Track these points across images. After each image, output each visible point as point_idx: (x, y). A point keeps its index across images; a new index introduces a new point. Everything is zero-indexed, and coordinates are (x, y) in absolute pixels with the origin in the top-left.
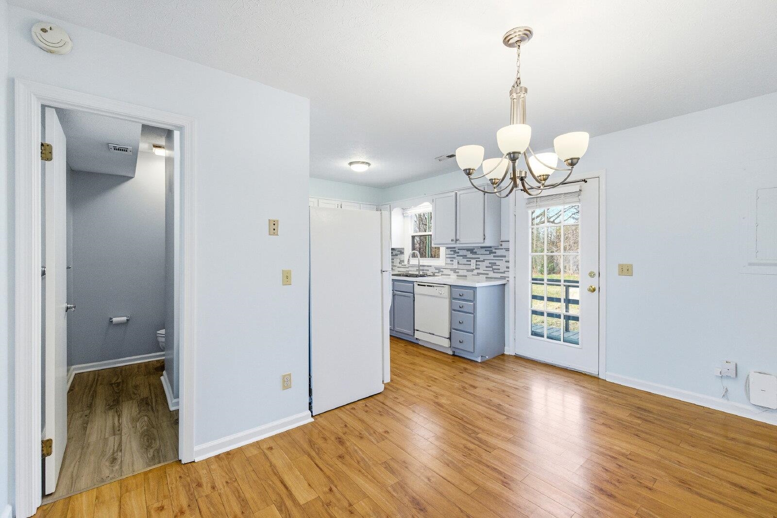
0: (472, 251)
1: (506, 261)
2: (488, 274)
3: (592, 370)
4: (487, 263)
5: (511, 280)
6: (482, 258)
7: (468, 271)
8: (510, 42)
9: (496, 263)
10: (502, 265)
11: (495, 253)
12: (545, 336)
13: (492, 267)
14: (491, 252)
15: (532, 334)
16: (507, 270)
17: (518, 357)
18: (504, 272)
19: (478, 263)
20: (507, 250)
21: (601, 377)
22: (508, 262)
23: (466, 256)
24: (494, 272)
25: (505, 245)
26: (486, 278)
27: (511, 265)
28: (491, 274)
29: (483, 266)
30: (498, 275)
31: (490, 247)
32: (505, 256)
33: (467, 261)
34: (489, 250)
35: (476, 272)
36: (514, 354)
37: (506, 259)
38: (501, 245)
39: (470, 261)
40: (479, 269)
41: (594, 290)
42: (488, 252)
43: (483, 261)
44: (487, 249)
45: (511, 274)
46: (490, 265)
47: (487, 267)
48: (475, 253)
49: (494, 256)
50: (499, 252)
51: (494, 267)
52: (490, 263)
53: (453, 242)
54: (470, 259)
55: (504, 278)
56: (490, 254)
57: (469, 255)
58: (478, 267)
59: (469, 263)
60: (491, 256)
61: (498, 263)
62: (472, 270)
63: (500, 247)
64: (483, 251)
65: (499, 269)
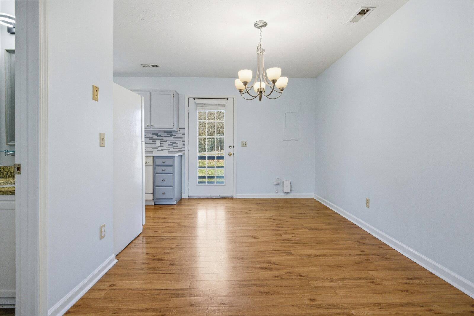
0: (157, 134)
1: (183, 141)
2: (170, 149)
3: (229, 195)
4: (169, 142)
5: (186, 152)
6: (165, 139)
7: (153, 148)
8: (257, 26)
9: (175, 142)
10: (180, 143)
11: (175, 135)
12: (206, 182)
13: (172, 145)
14: (172, 135)
15: (199, 183)
16: (183, 146)
17: (190, 198)
18: (181, 148)
19: (162, 142)
20: (184, 134)
21: (234, 197)
22: (184, 141)
23: (152, 138)
24: (174, 148)
25: (182, 131)
26: (168, 152)
27: (186, 143)
28: (172, 149)
29: (166, 144)
30: (177, 150)
31: (171, 131)
32: (182, 138)
33: (153, 141)
34: (170, 133)
35: (160, 148)
36: (188, 197)
37: (183, 139)
38: (179, 131)
39: (156, 141)
40: (163, 146)
41: (231, 155)
42: (170, 135)
43: (166, 141)
44: (169, 133)
45: (186, 149)
46: (171, 144)
47: (169, 145)
48: (160, 136)
49: (174, 138)
50: (177, 135)
51: (174, 145)
52: (171, 142)
53: (148, 127)
54: (155, 140)
55: (181, 151)
56: (171, 136)
57: (155, 137)
58: (162, 145)
59: (155, 142)
60: (172, 138)
61: (177, 142)
62: (157, 148)
63: (179, 132)
64: (166, 134)
65: (178, 146)
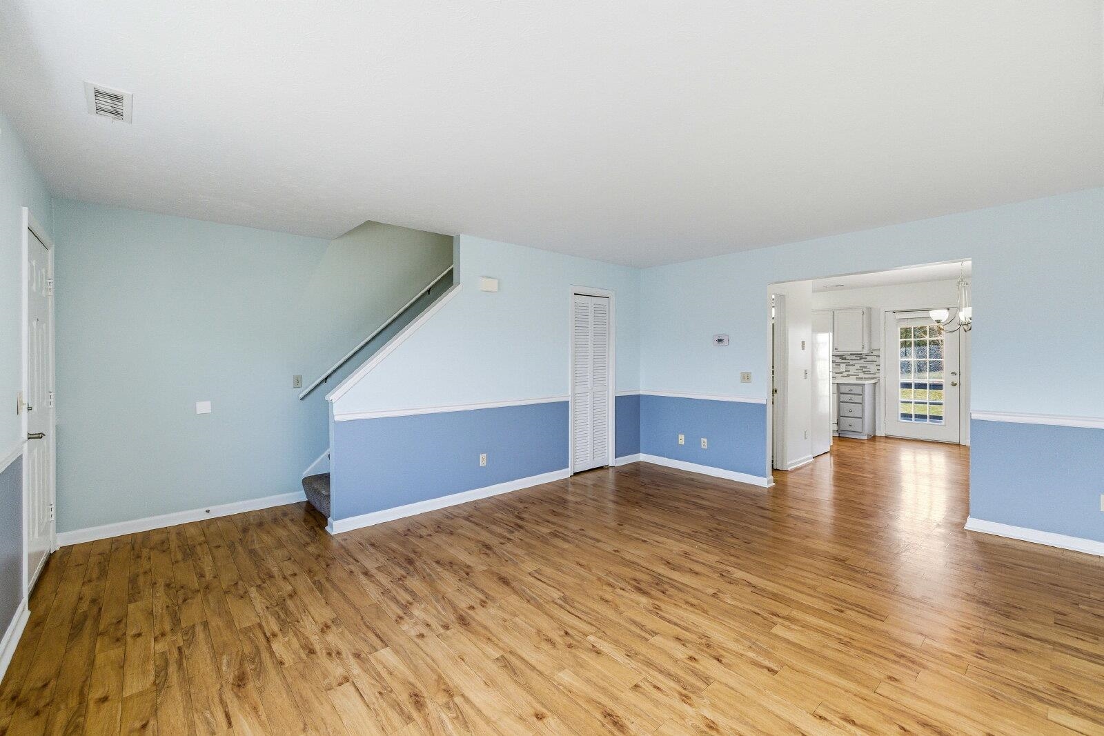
0: (844, 357)
1: (877, 365)
2: (858, 376)
3: (956, 440)
4: (857, 366)
5: (882, 379)
6: (852, 362)
7: (838, 373)
9: (866, 367)
10: (873, 368)
11: (866, 358)
13: (862, 370)
14: (861, 358)
16: (878, 372)
17: (887, 437)
18: (875, 374)
19: (848, 367)
20: (878, 357)
22: (879, 366)
23: (835, 361)
24: (864, 374)
25: (875, 353)
26: (856, 378)
27: (882, 368)
28: (861, 375)
29: (853, 370)
30: (869, 376)
31: (861, 354)
32: (876, 361)
33: (839, 366)
34: (859, 356)
35: (846, 374)
36: (884, 435)
37: (877, 363)
38: (872, 353)
40: (849, 371)
41: (956, 385)
42: (858, 358)
43: (853, 365)
44: (857, 356)
45: (882, 375)
47: (857, 370)
48: (846, 359)
49: (865, 361)
50: (869, 358)
51: (865, 370)
52: (860, 367)
53: (836, 351)
54: (842, 364)
55: (874, 378)
56: (861, 359)
57: (840, 361)
58: (847, 370)
60: (862, 361)
61: (869, 366)
62: (841, 373)
63: (871, 355)
65: (870, 372)
